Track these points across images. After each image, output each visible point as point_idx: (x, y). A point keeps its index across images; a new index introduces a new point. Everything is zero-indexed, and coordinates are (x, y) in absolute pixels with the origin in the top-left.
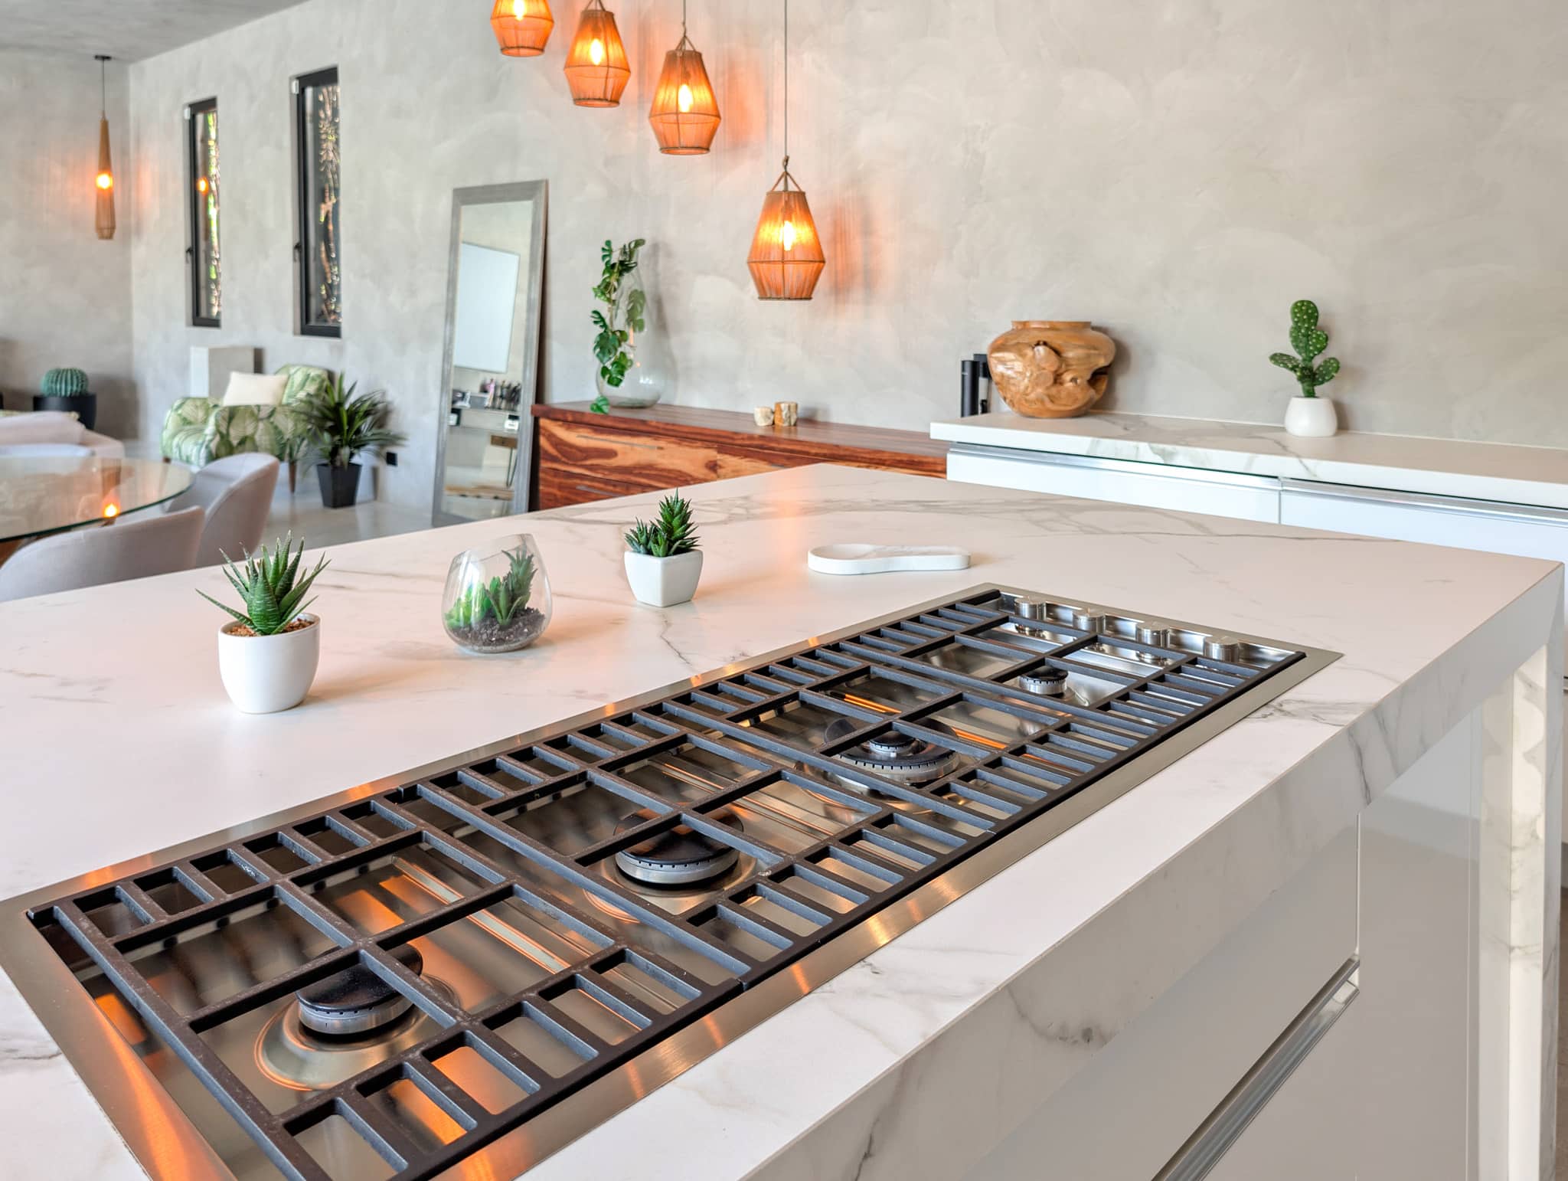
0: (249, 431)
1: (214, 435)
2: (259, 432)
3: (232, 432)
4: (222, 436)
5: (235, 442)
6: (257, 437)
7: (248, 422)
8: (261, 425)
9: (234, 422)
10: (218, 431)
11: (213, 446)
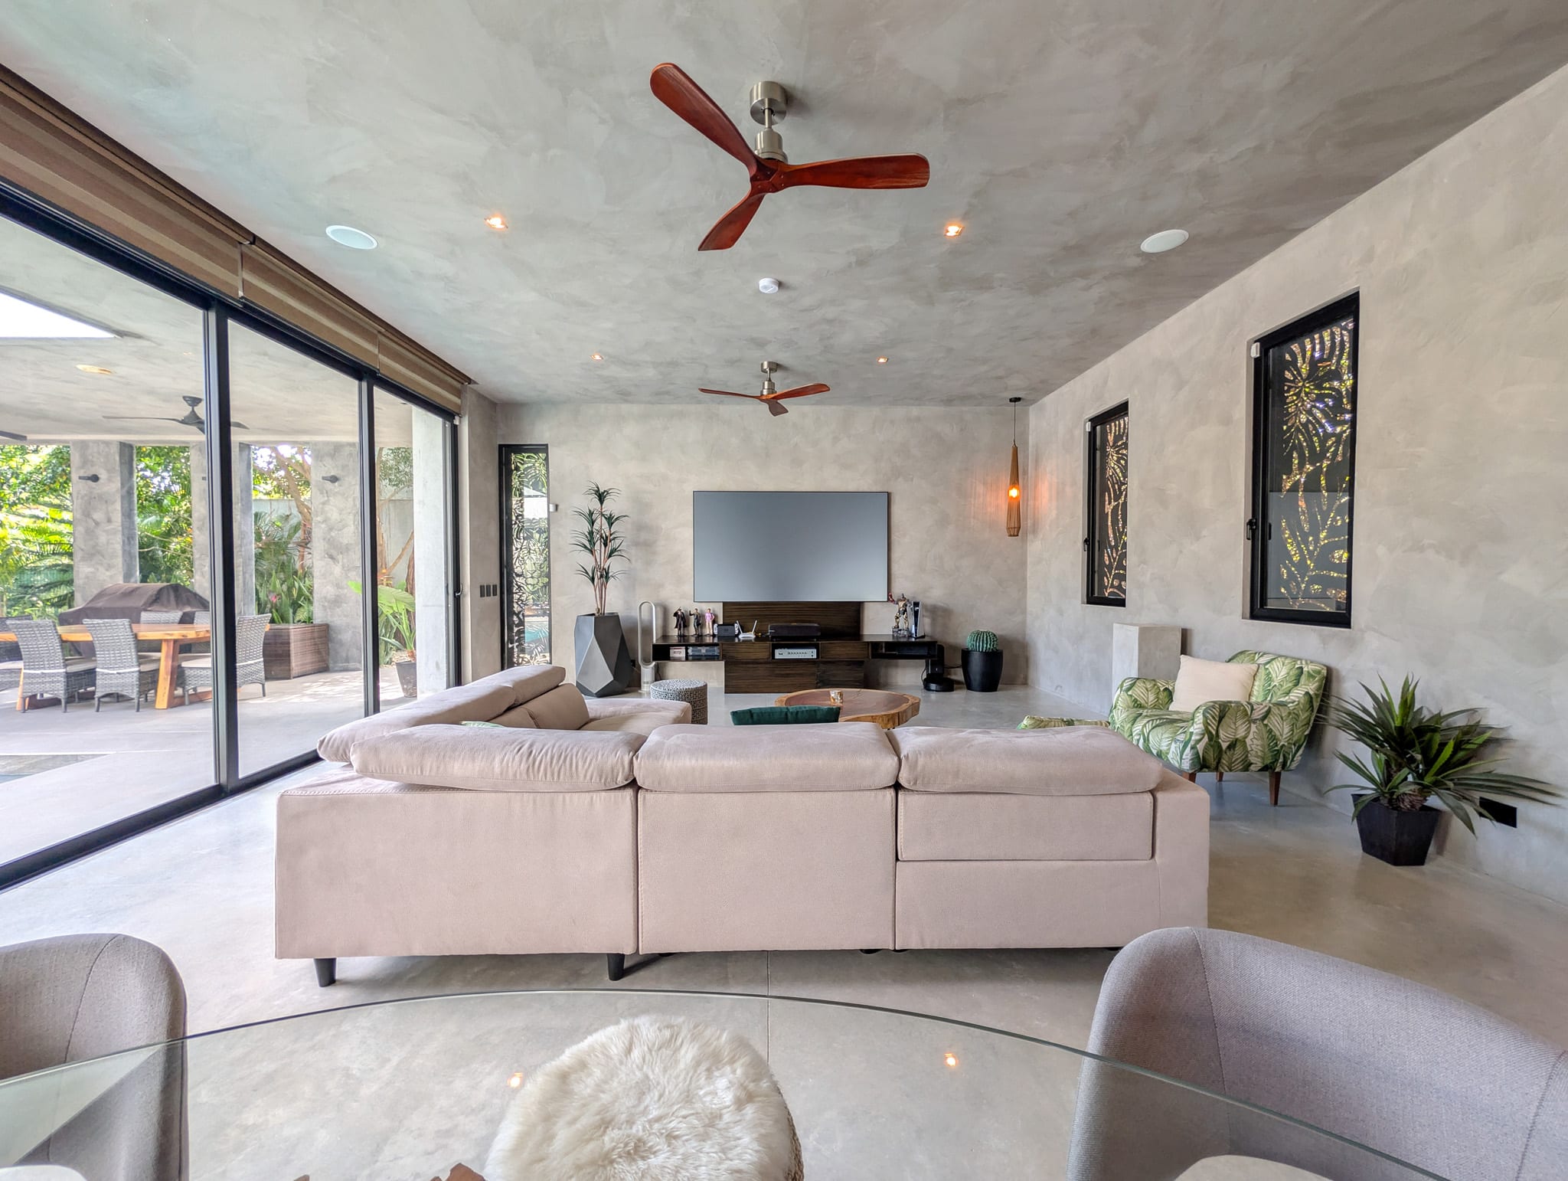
0: (1241, 734)
1: (1203, 735)
2: (1251, 736)
3: (1222, 733)
4: (1210, 739)
5: (1224, 746)
6: (1248, 740)
7: (1239, 723)
8: (1253, 727)
9: (1226, 720)
10: (1207, 731)
11: (1200, 747)
